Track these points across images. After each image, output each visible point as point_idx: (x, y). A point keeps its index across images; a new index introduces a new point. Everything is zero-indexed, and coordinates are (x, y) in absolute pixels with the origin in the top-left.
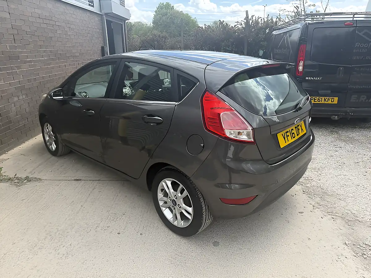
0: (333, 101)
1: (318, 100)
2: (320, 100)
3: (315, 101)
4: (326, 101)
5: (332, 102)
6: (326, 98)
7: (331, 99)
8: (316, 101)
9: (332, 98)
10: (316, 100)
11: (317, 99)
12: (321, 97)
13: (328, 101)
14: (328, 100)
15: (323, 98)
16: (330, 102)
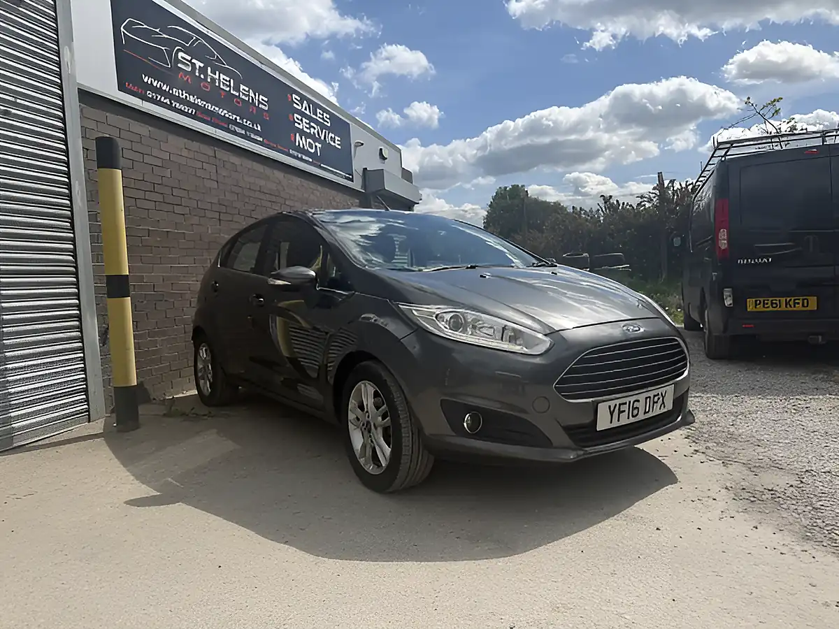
0: (806, 305)
1: (772, 304)
2: (776, 303)
3: (766, 306)
4: (790, 306)
5: (803, 305)
6: (790, 300)
7: (801, 302)
8: (768, 307)
9: (803, 300)
10: (767, 304)
11: (769, 302)
12: (778, 299)
13: (795, 307)
14: (795, 303)
15: (783, 300)
16: (799, 307)
